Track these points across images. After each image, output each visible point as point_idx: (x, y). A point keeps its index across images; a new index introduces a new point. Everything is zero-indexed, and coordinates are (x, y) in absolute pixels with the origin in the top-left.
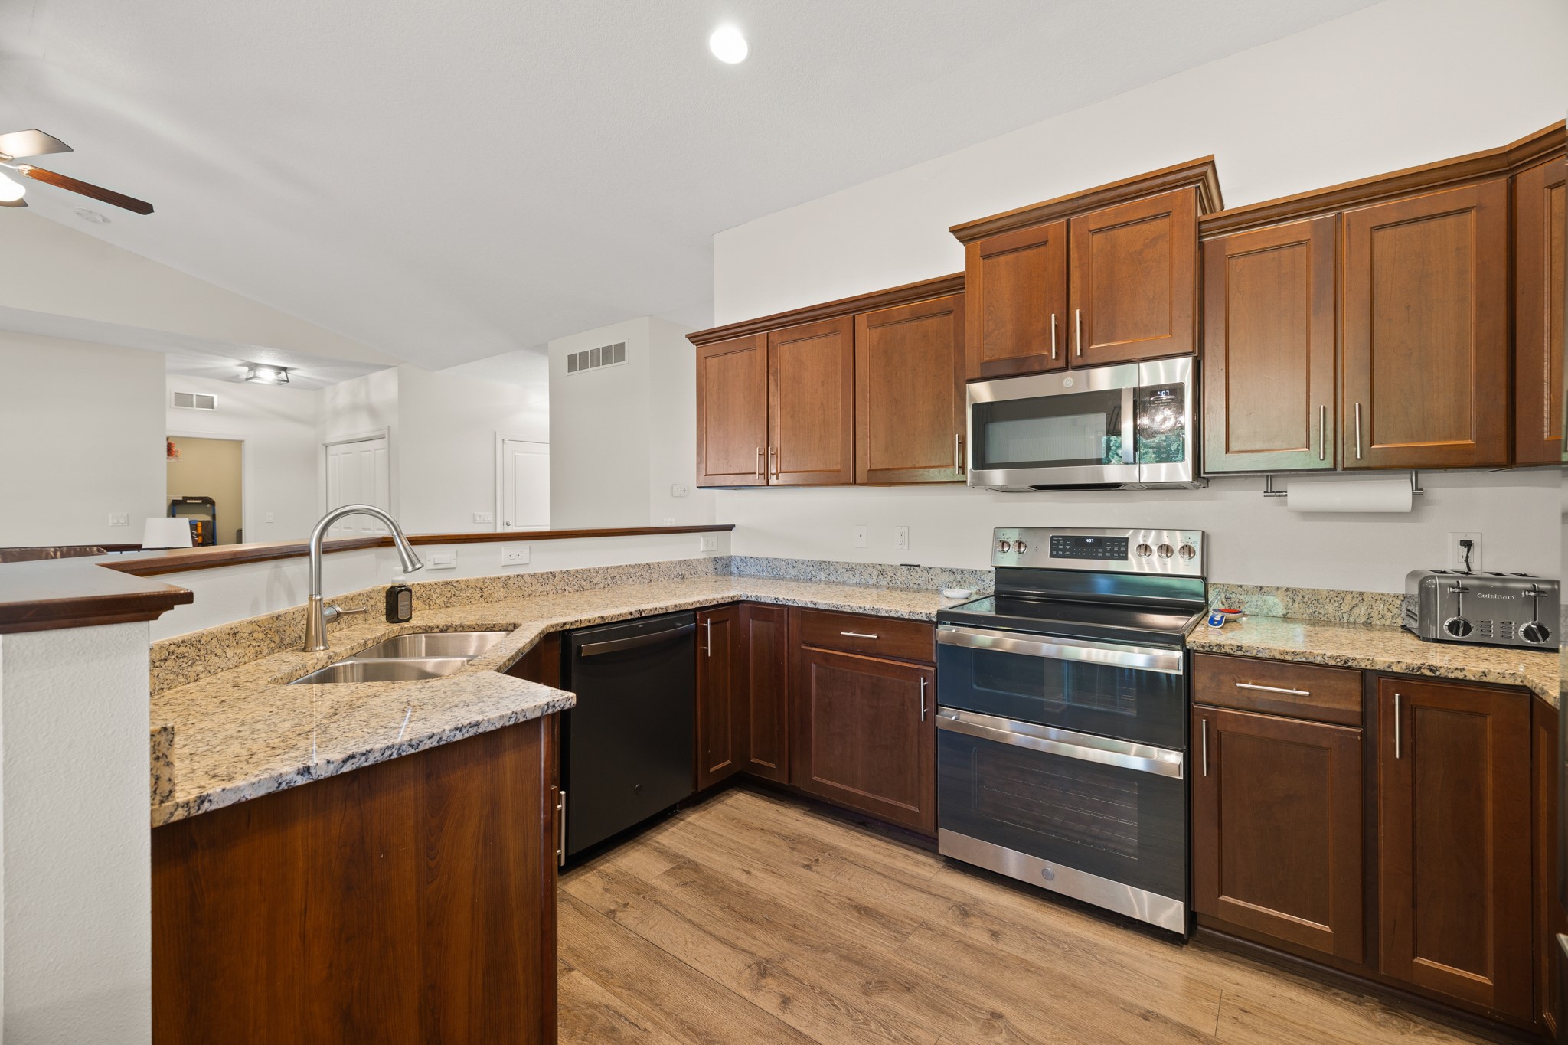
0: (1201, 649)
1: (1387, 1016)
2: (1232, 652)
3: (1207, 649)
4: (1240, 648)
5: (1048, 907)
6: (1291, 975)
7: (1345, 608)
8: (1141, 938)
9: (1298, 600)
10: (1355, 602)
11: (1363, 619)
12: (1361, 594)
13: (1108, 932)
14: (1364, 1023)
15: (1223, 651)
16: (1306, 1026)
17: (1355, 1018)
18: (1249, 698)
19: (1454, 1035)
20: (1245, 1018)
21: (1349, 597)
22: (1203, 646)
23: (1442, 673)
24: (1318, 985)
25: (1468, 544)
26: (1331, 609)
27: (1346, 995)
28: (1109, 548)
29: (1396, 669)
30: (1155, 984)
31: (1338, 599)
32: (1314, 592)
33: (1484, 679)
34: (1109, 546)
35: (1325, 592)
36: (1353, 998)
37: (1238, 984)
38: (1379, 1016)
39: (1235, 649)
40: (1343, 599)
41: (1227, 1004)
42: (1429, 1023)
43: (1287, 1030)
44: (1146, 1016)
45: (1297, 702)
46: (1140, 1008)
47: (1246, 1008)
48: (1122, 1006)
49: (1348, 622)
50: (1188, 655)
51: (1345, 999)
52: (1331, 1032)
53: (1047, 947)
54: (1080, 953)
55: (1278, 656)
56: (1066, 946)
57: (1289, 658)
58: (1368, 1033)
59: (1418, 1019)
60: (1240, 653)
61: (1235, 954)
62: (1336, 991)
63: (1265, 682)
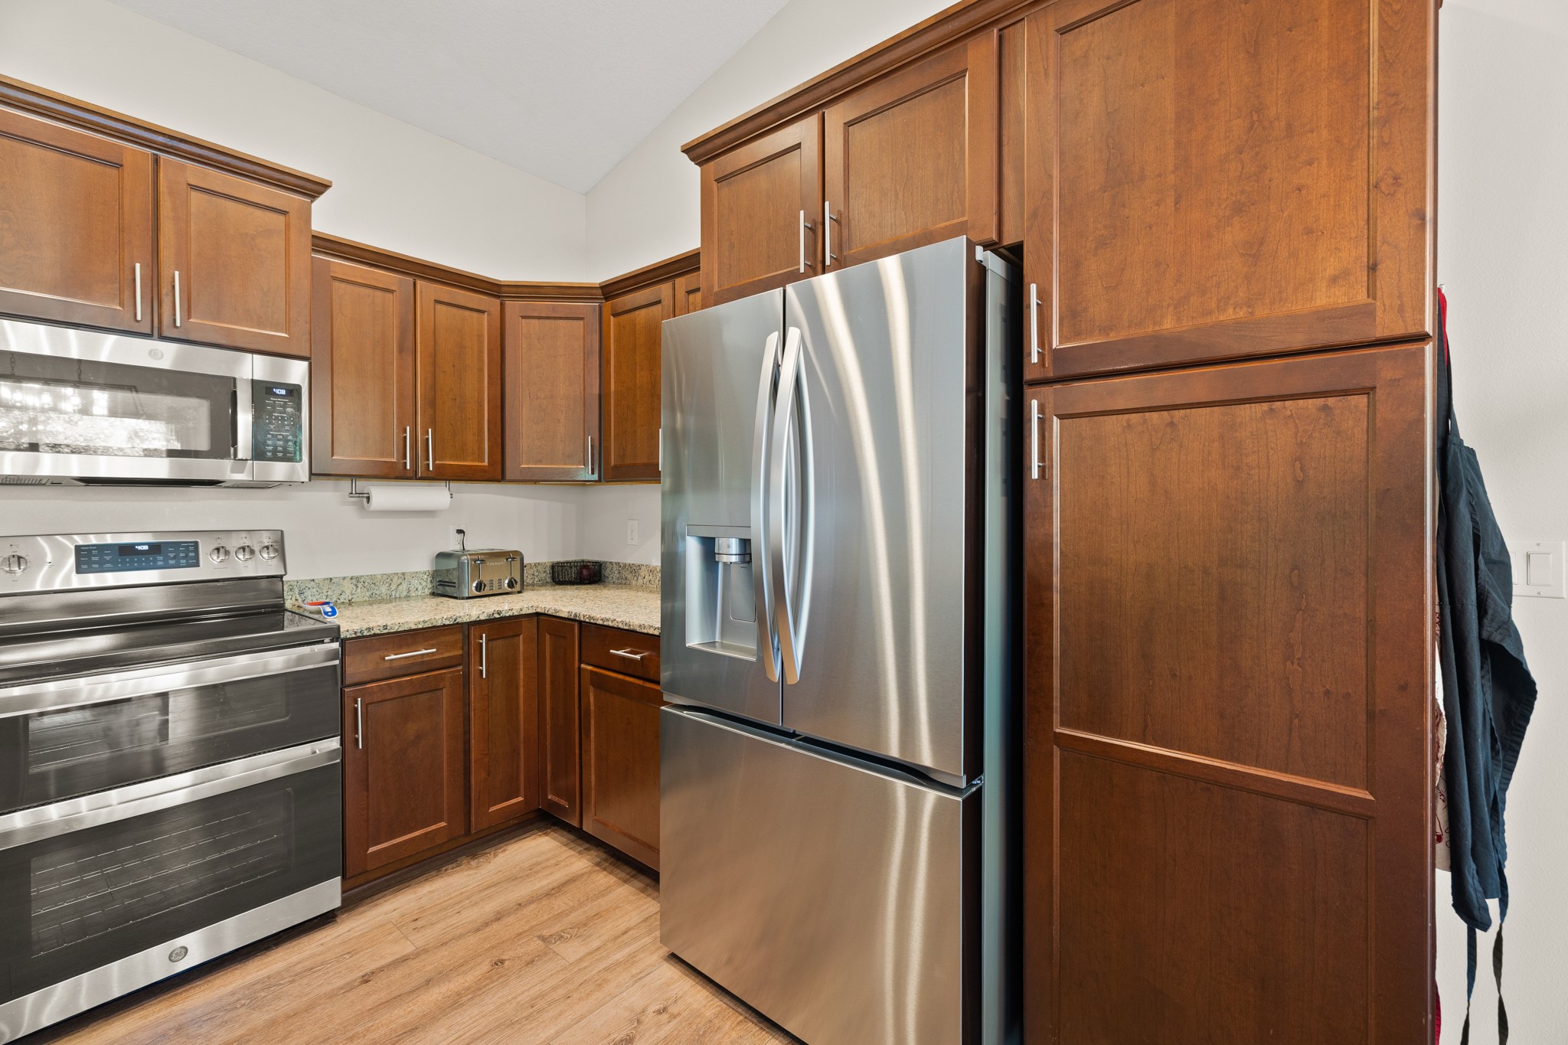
0: (354, 636)
1: (476, 860)
2: (379, 632)
3: (358, 634)
4: (385, 627)
5: (181, 993)
6: (416, 880)
7: (393, 587)
8: (300, 941)
9: (360, 585)
10: (400, 581)
11: (405, 593)
12: (403, 574)
13: (266, 960)
14: (471, 872)
15: (372, 632)
16: (451, 898)
17: (466, 873)
18: (391, 668)
19: (506, 845)
20: (419, 923)
21: (396, 578)
22: (356, 633)
23: (503, 614)
24: (434, 873)
25: (460, 532)
26: (384, 589)
27: (450, 866)
28: (172, 555)
29: (482, 618)
30: (348, 957)
31: (388, 581)
32: (372, 577)
33: (522, 613)
34: (171, 552)
35: (380, 576)
36: (454, 865)
37: (395, 910)
38: (473, 863)
39: (382, 629)
40: (391, 580)
41: (403, 926)
42: (493, 848)
43: (445, 909)
44: (365, 980)
45: (424, 659)
46: (356, 980)
47: (416, 918)
48: (343, 991)
49: (396, 598)
50: (343, 642)
51: (452, 869)
52: (464, 890)
53: (225, 1018)
54: (263, 994)
55: (413, 627)
56: (243, 1002)
57: (420, 626)
58: (478, 875)
59: (488, 851)
60: (386, 631)
61: (374, 895)
62: (444, 868)
63: (403, 651)
